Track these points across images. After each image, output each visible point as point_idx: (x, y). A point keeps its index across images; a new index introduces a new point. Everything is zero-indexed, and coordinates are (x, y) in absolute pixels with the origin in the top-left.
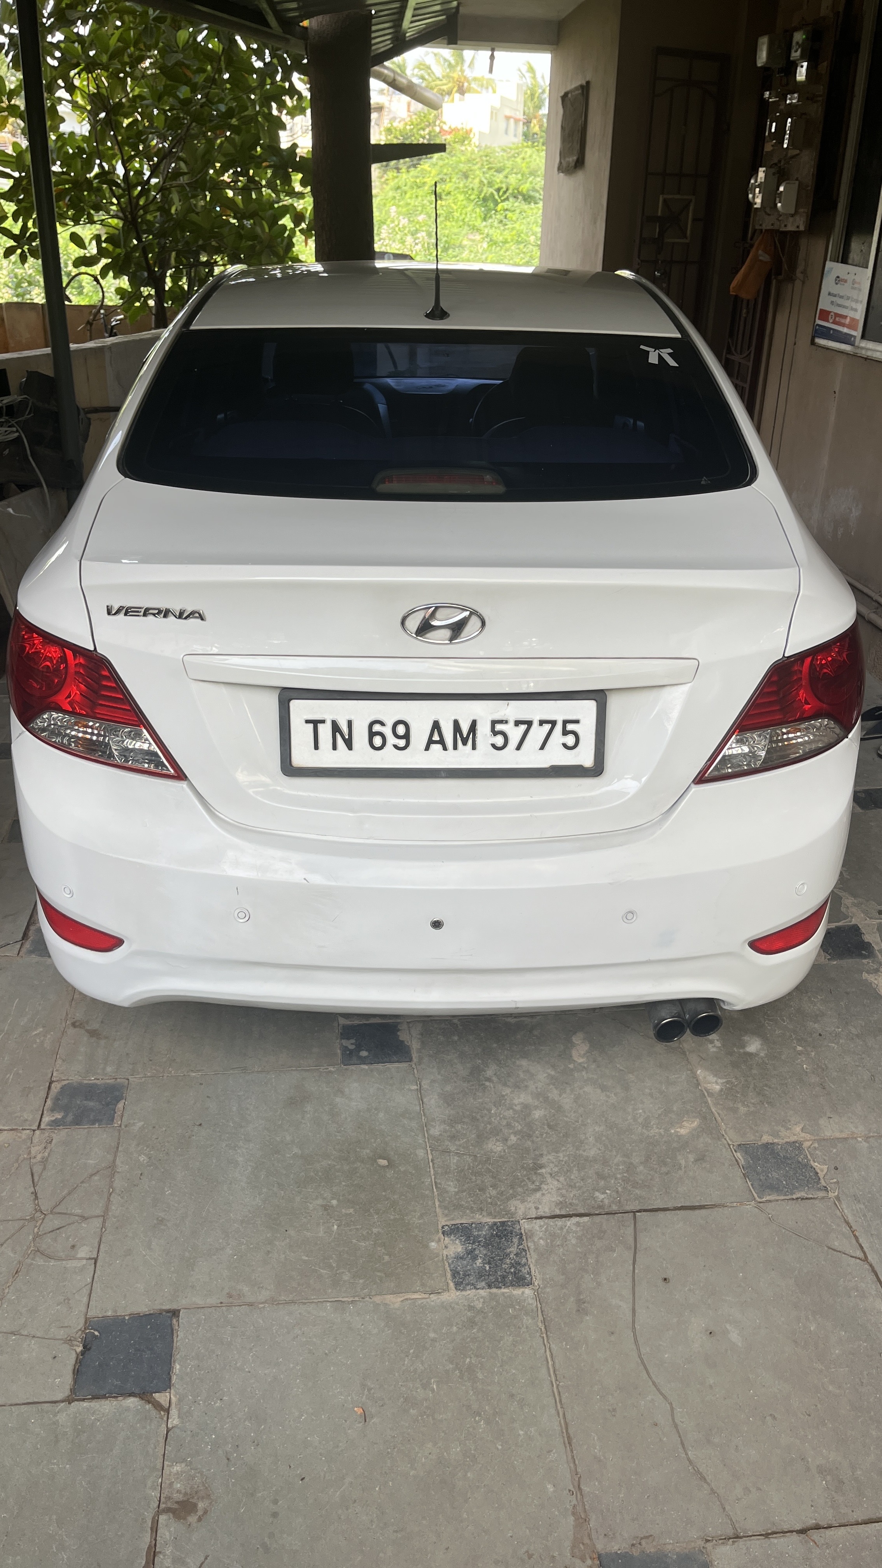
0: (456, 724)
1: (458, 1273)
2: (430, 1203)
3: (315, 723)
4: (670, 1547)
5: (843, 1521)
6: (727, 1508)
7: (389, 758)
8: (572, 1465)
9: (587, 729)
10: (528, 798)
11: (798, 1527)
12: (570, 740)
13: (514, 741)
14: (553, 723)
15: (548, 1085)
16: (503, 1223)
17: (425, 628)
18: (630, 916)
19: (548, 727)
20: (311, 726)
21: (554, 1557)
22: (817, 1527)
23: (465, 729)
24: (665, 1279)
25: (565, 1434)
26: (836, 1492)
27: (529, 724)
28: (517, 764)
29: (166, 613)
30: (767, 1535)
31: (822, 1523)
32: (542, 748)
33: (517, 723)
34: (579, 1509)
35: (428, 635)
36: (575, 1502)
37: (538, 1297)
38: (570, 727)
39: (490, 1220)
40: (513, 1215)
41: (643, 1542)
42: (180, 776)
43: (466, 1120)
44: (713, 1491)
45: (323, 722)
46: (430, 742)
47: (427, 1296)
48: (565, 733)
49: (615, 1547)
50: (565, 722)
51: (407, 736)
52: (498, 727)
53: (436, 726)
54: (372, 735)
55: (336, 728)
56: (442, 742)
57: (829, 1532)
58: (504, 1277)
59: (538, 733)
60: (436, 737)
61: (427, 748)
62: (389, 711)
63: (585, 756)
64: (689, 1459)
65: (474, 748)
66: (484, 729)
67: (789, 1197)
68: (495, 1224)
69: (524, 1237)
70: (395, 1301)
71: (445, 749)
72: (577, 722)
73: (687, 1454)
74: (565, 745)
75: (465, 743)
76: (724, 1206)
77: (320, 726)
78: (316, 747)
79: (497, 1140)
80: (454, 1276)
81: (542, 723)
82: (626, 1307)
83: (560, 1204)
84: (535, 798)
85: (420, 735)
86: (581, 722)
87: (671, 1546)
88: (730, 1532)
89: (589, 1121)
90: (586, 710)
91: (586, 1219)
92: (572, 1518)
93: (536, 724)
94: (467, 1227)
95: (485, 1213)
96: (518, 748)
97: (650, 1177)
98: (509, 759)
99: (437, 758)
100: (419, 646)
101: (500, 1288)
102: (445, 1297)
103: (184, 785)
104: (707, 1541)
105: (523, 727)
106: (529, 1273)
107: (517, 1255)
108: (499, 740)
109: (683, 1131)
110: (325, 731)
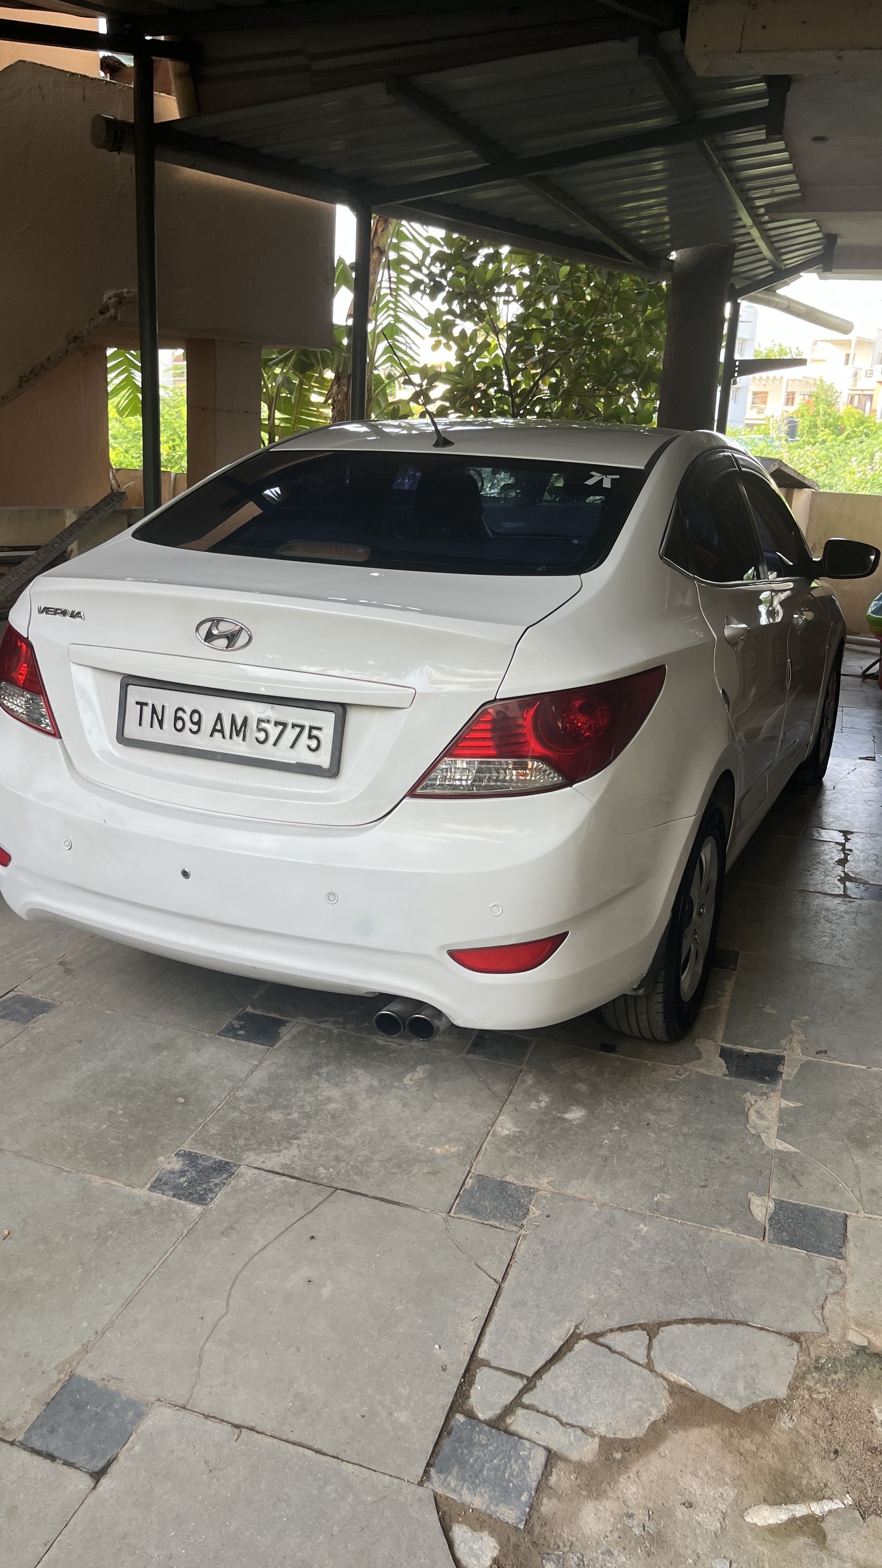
0: (233, 718)
1: (161, 1181)
2: (188, 1134)
3: (142, 704)
4: (127, 1392)
5: (277, 1434)
6: (197, 1387)
7: (187, 739)
8: (114, 1318)
9: (327, 736)
10: (281, 788)
11: (236, 1422)
12: (314, 743)
13: (272, 739)
14: (302, 727)
15: (363, 1090)
16: (227, 1163)
17: (209, 637)
18: (332, 897)
19: (298, 730)
20: (139, 707)
21: (42, 1362)
22: (251, 1429)
23: (239, 722)
24: (312, 1237)
25: (130, 1299)
26: (293, 1414)
27: (285, 725)
28: (273, 756)
29: (64, 613)
30: (207, 1417)
31: (257, 1428)
32: (292, 747)
33: (277, 724)
34: (91, 1344)
35: (213, 642)
36: (92, 1340)
37: (202, 1216)
38: (315, 732)
39: (219, 1158)
40: (241, 1160)
41: (112, 1381)
42: (56, 734)
43: (272, 1093)
44: (198, 1373)
45: (146, 704)
46: (214, 730)
47: (123, 1186)
48: (310, 737)
49: (90, 1375)
50: (311, 728)
51: (198, 723)
52: (263, 725)
53: (219, 717)
54: (177, 719)
55: (154, 711)
56: (222, 731)
57: (259, 1436)
58: (191, 1194)
59: (290, 734)
60: (218, 727)
61: (211, 735)
62: (190, 701)
63: (323, 759)
64: (202, 1349)
65: (244, 740)
66: (252, 724)
67: (482, 1221)
68: (221, 1161)
69: (233, 1177)
70: (97, 1181)
71: (224, 737)
72: (319, 729)
73: (204, 1344)
74: (309, 747)
75: (238, 735)
76: (416, 1209)
77: (144, 707)
78: (140, 724)
79: (282, 1113)
80: (155, 1181)
81: (294, 726)
82: (261, 1242)
83: (285, 1166)
84: (286, 789)
85: (208, 723)
86: (324, 730)
87: (129, 1392)
88: (181, 1402)
89: (368, 1122)
90: (326, 720)
91: (294, 1181)
92: (80, 1347)
93: (290, 726)
94: (197, 1156)
95: (220, 1153)
96: (275, 744)
97: (376, 1171)
98: (267, 752)
99: (218, 744)
100: (205, 650)
101: (181, 1199)
102: (136, 1191)
103: (57, 741)
104: (159, 1400)
105: (281, 727)
106: (212, 1199)
107: (215, 1185)
108: (262, 736)
109: (438, 1150)
110: (147, 711)
